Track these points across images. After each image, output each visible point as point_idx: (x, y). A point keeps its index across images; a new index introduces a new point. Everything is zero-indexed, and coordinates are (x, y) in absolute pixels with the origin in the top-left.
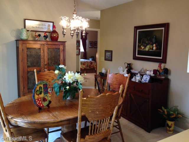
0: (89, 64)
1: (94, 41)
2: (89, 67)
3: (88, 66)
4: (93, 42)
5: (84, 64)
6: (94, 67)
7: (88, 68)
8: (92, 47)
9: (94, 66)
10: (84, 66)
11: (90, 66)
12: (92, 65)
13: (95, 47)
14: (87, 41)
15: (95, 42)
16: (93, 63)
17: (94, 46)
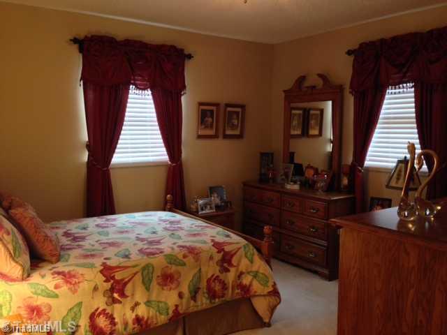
0: (211, 270)
1: (223, 99)
2: (212, 294)
3: (204, 284)
4: (217, 105)
5: (168, 279)
6: (246, 289)
7: (203, 302)
8: (212, 132)
9: (246, 280)
10: (170, 298)
11: (217, 287)
12: (231, 277)
13: (229, 132)
14: (183, 99)
15: (228, 105)
16: (234, 260)
17: (224, 130)
